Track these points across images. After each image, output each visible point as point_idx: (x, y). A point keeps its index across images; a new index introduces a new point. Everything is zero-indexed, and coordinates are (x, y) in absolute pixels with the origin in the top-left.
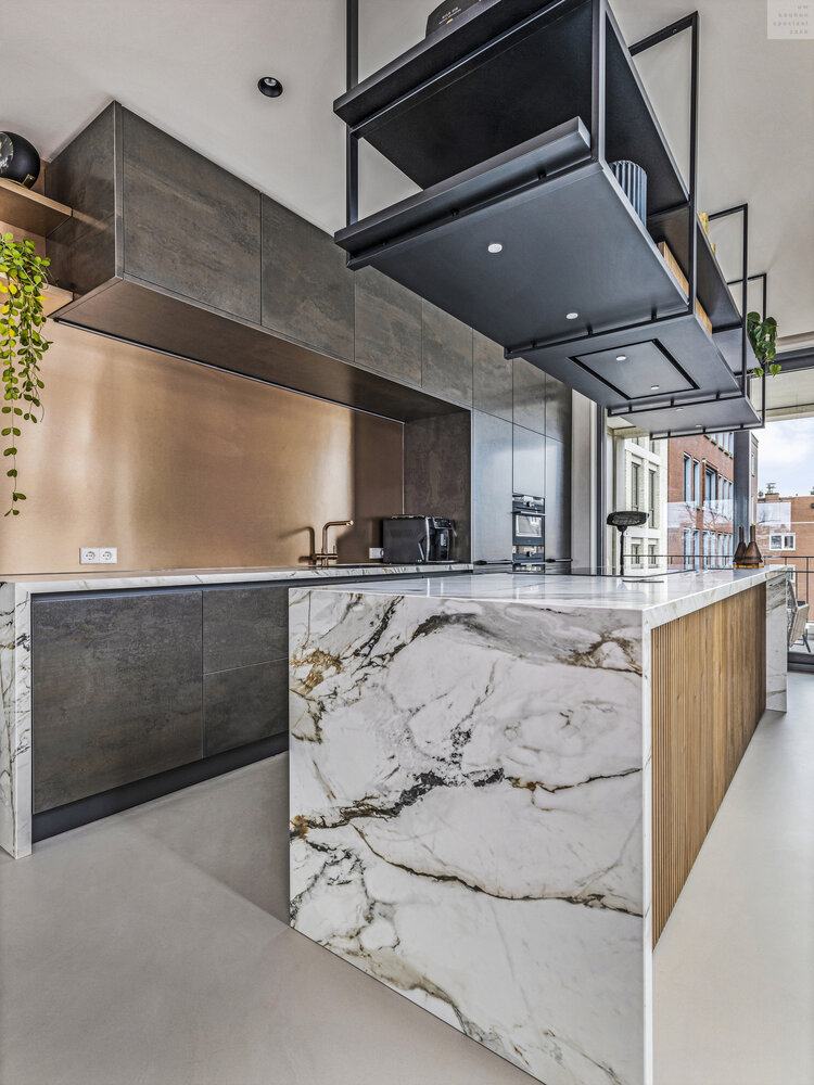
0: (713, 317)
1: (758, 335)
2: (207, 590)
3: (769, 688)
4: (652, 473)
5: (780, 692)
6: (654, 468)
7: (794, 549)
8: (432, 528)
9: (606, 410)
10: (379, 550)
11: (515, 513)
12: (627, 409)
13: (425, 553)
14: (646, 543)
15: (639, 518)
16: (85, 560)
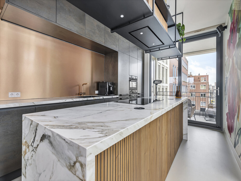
0: (168, 22)
1: (180, 30)
2: (36, 107)
3: (184, 133)
4: (166, 69)
5: (186, 134)
6: (167, 68)
7: (195, 89)
8: (108, 85)
9: (145, 51)
10: (98, 91)
11: (130, 81)
12: (149, 51)
13: (107, 93)
14: (161, 87)
15: (161, 82)
16: (10, 96)
